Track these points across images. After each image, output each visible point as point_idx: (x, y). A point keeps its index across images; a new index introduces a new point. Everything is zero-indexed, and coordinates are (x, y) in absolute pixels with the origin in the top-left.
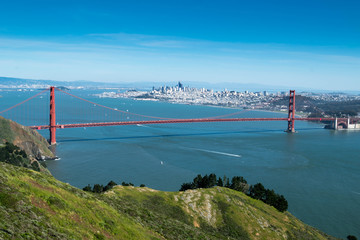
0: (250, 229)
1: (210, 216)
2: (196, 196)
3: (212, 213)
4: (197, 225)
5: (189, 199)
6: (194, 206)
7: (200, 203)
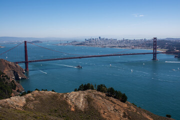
0: (102, 111)
1: (81, 105)
2: (76, 95)
3: (83, 103)
4: (73, 109)
5: (72, 96)
6: (73, 100)
7: (77, 98)
